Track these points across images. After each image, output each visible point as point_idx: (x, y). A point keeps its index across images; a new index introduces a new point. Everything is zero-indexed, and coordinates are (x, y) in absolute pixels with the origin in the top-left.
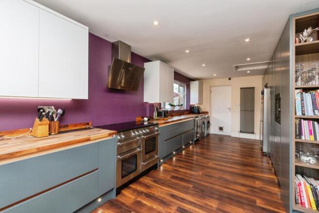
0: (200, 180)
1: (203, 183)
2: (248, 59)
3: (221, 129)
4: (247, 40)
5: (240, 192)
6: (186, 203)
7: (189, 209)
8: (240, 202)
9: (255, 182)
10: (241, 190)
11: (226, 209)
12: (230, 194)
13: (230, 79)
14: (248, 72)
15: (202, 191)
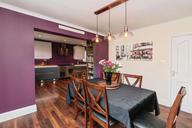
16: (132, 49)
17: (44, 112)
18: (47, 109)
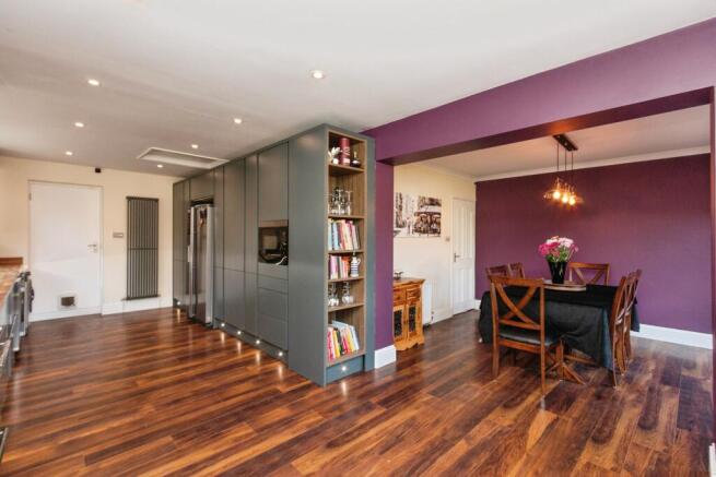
0: (169, 419)
1: (183, 419)
2: (195, 146)
3: (68, 302)
4: (238, 121)
5: (248, 392)
6: (205, 467)
7: (224, 467)
8: (266, 403)
9: (247, 370)
10: (247, 389)
11: (267, 423)
12: (242, 404)
13: (98, 171)
14: (160, 166)
15: (201, 429)
16: (416, 210)
17: (675, 448)
18: (660, 447)
